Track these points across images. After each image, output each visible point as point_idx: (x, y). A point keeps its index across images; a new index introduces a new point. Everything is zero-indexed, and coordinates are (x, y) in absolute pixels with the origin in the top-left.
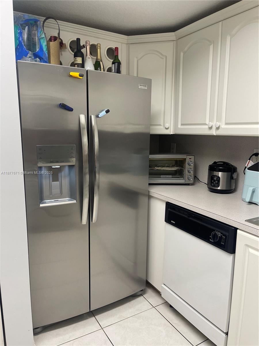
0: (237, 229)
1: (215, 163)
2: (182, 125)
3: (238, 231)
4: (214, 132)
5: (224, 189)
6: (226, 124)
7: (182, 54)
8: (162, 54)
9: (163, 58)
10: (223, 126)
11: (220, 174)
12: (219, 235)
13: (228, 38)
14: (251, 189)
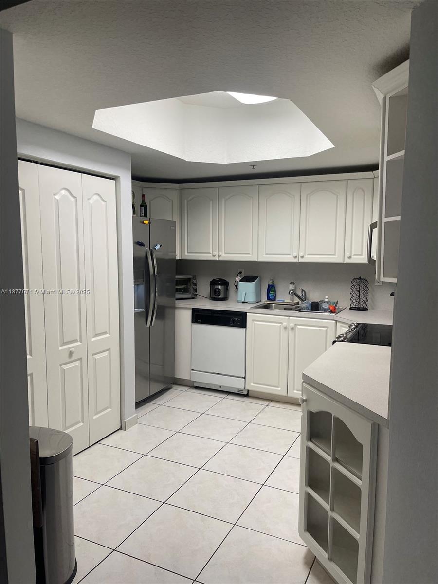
0: (246, 313)
1: (214, 280)
2: (188, 252)
3: (247, 314)
4: (216, 258)
5: (223, 297)
6: (225, 253)
7: (186, 201)
8: (169, 199)
9: (169, 201)
10: (223, 255)
11: (219, 287)
12: (236, 319)
13: (224, 200)
14: (244, 294)
